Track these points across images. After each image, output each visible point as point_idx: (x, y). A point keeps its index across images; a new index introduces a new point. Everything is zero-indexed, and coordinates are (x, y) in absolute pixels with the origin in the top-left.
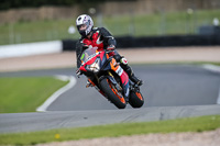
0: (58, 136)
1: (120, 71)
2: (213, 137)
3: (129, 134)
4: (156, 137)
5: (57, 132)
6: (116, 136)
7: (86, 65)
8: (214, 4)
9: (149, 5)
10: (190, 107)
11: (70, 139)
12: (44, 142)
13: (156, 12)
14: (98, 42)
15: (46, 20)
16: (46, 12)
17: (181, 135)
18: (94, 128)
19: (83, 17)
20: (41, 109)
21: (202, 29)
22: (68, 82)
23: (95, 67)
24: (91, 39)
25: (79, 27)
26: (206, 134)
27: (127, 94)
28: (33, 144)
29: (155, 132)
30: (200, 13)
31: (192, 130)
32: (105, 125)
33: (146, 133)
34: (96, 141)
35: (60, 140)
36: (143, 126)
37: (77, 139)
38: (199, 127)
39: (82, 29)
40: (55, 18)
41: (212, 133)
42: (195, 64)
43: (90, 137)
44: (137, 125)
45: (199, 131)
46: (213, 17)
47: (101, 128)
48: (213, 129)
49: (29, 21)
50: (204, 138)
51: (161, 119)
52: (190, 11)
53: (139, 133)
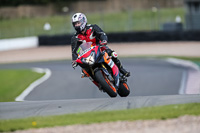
0: (34, 124)
1: (111, 64)
2: (176, 124)
3: (99, 122)
4: (124, 124)
5: (34, 120)
6: (88, 123)
7: (82, 58)
8: (176, 3)
9: (117, 4)
10: (155, 97)
11: (45, 126)
12: (22, 129)
13: (123, 10)
14: (91, 37)
15: (24, 18)
16: (24, 10)
17: (146, 123)
18: (68, 116)
19: (78, 14)
20: (19, 99)
21: (165, 25)
22: (44, 74)
23: (90, 60)
24: (85, 34)
25: (74, 24)
26: (169, 121)
27: (117, 84)
28: (13, 130)
29: (123, 120)
30: (163, 11)
31: (157, 118)
32: (77, 113)
33: (114, 120)
34: (69, 128)
35: (37, 127)
36: (112, 114)
37: (52, 126)
38: (163, 115)
39: (78, 25)
40: (32, 16)
41: (175, 120)
42: (159, 57)
43: (64, 124)
44: (106, 113)
45: (163, 119)
46: (175, 15)
47: (74, 116)
48: (176, 117)
49: (8, 18)
50: (167, 126)
51: (128, 108)
52: (155, 10)
53: (109, 121)
